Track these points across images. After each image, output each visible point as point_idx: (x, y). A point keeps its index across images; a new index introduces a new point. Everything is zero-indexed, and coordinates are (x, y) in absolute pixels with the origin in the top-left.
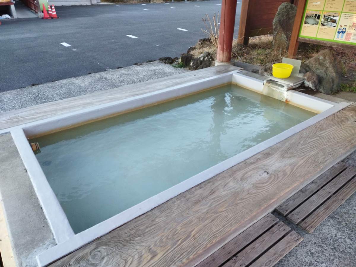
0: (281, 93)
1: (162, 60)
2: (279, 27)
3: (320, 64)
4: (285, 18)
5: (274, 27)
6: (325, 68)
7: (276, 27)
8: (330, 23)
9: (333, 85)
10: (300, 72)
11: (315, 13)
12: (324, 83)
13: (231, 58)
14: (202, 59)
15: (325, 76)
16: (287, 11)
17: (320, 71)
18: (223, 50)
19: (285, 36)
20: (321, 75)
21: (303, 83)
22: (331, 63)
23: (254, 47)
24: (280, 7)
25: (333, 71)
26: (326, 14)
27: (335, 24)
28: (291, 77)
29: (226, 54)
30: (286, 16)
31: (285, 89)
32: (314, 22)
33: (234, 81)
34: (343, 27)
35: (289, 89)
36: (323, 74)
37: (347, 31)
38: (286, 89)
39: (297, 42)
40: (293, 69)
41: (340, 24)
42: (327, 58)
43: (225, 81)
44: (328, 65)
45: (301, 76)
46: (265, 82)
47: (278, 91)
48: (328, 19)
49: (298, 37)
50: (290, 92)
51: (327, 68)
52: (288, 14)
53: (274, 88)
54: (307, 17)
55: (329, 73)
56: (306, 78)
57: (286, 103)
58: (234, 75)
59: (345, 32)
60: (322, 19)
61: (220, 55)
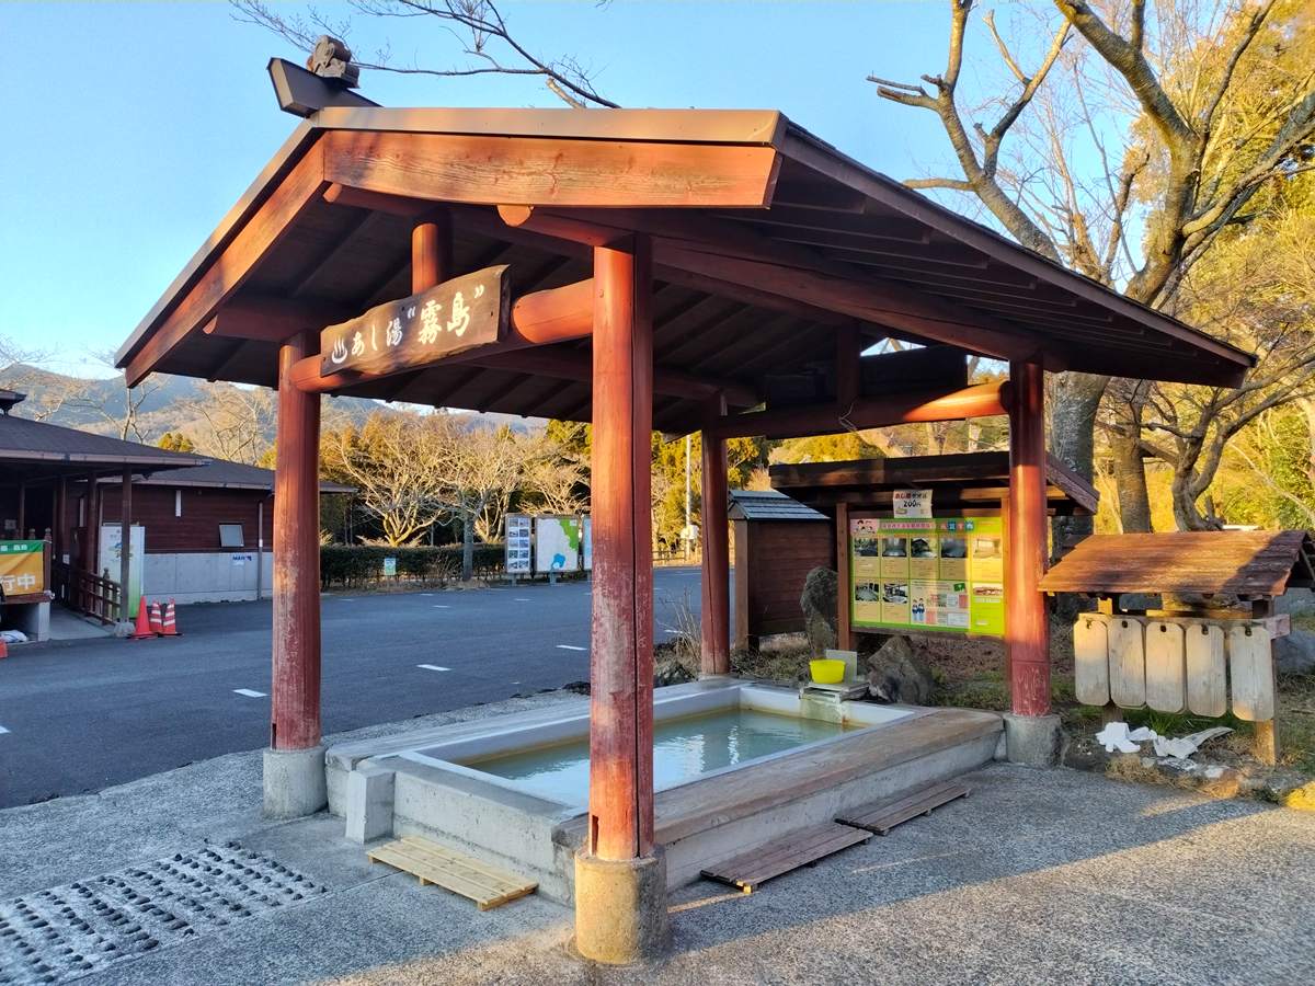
0: (832, 709)
1: (573, 688)
2: (813, 609)
3: (889, 659)
4: (822, 593)
5: (804, 610)
6: (898, 665)
7: (808, 610)
8: (897, 597)
9: (919, 694)
10: (859, 673)
11: (868, 582)
12: (901, 688)
13: (729, 669)
14: (666, 676)
15: (901, 678)
16: (825, 583)
17: (893, 672)
18: (712, 649)
19: (828, 625)
20: (895, 677)
21: (868, 691)
22: (906, 655)
23: (773, 655)
24: (810, 575)
25: (912, 668)
26: (887, 583)
27: (905, 599)
28: (845, 681)
29: (719, 658)
30: (824, 589)
31: (837, 698)
32: (871, 597)
33: (743, 700)
34: (919, 602)
35: (844, 699)
36: (897, 676)
37: (926, 607)
38: (839, 700)
39: (850, 632)
40: (845, 666)
41: (912, 598)
42: (898, 648)
43: (728, 701)
44: (902, 660)
45: (861, 679)
46: (802, 691)
47: (828, 704)
48: (891, 590)
49: (850, 623)
50: (846, 703)
51: (902, 664)
52: (826, 587)
53: (820, 700)
54: (857, 588)
55: (907, 674)
56: (869, 681)
57: (846, 725)
58: (743, 689)
59: (923, 611)
60: (882, 592)
61: (707, 661)
